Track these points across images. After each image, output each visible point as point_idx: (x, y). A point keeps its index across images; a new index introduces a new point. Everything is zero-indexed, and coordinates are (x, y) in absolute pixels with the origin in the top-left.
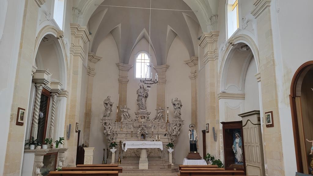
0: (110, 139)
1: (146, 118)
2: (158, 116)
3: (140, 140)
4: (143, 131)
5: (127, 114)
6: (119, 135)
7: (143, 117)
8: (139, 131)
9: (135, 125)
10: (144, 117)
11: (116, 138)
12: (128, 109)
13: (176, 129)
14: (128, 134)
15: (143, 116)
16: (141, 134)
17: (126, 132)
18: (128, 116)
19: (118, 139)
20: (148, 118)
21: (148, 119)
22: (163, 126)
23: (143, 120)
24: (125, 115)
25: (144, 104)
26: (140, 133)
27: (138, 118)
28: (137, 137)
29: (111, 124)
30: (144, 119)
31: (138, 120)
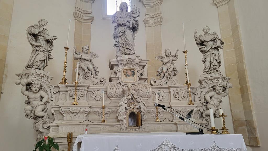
0: (41, 130)
1: (137, 75)
2: (165, 70)
3: (128, 130)
4: (132, 106)
5: (91, 67)
6: (67, 117)
7: (129, 73)
8: (124, 106)
9: (110, 91)
10: (133, 72)
11: (58, 126)
12: (94, 55)
13: (213, 99)
14: (94, 113)
15: (130, 70)
16: (128, 112)
17: (88, 109)
18: (94, 72)
19: (64, 127)
20: (141, 75)
21: (142, 77)
22: (180, 93)
23: (130, 79)
24: (85, 67)
25: (130, 42)
26: (126, 109)
27: (119, 74)
28: (119, 121)
29: (47, 89)
30: (133, 76)
31: (117, 78)
